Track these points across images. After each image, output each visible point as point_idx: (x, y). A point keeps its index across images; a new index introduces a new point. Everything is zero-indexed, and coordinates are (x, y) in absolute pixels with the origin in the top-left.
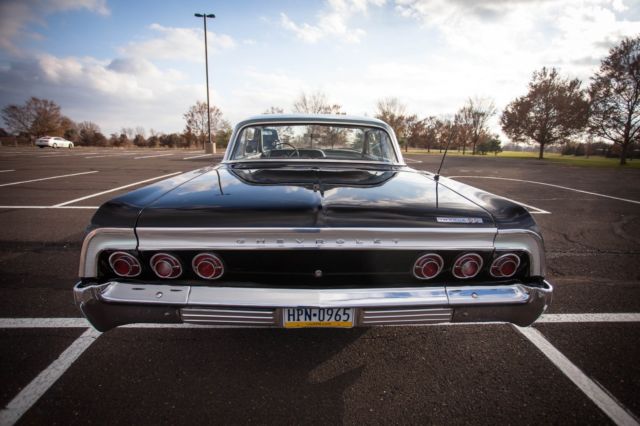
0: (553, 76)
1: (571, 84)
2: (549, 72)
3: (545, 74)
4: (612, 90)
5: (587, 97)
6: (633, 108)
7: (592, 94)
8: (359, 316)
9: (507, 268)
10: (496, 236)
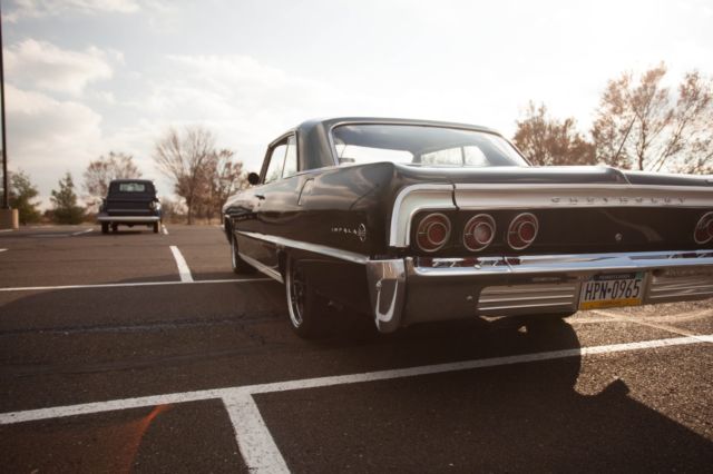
0: (542, 111)
1: (567, 122)
2: (537, 107)
3: (532, 108)
4: (616, 131)
5: (589, 139)
6: (642, 153)
7: (596, 133)
8: (647, 289)
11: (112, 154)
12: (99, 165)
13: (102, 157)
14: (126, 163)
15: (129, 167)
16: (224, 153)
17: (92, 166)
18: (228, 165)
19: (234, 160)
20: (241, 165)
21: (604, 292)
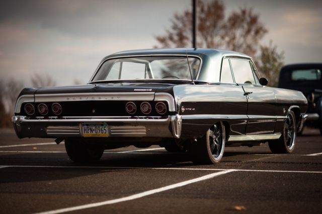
8: (109, 130)
9: (160, 108)
10: (155, 96)
21: (92, 131)
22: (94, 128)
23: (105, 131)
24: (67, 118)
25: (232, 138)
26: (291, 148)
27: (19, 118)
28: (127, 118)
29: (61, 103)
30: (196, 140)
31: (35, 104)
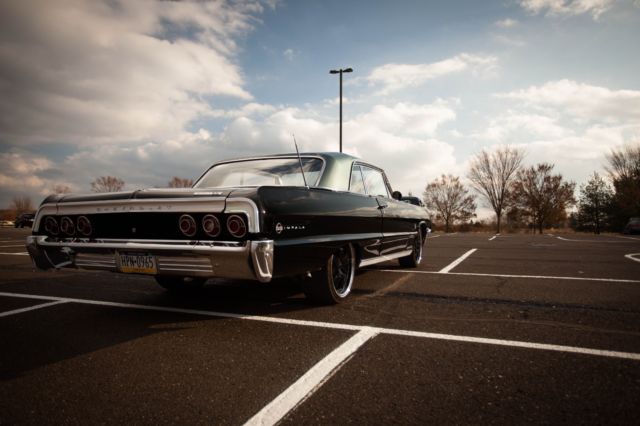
8: (157, 263)
9: (233, 226)
10: (226, 203)
11: (443, 176)
12: (434, 185)
13: (436, 180)
14: (454, 184)
15: (457, 186)
16: (542, 168)
17: (428, 188)
18: (547, 179)
19: (553, 173)
20: (560, 178)
21: (132, 262)
22: (135, 258)
23: (150, 265)
24: (105, 242)
25: (364, 263)
26: (419, 262)
27: (36, 240)
28: (185, 244)
29: (88, 216)
30: (310, 275)
31: (58, 218)
